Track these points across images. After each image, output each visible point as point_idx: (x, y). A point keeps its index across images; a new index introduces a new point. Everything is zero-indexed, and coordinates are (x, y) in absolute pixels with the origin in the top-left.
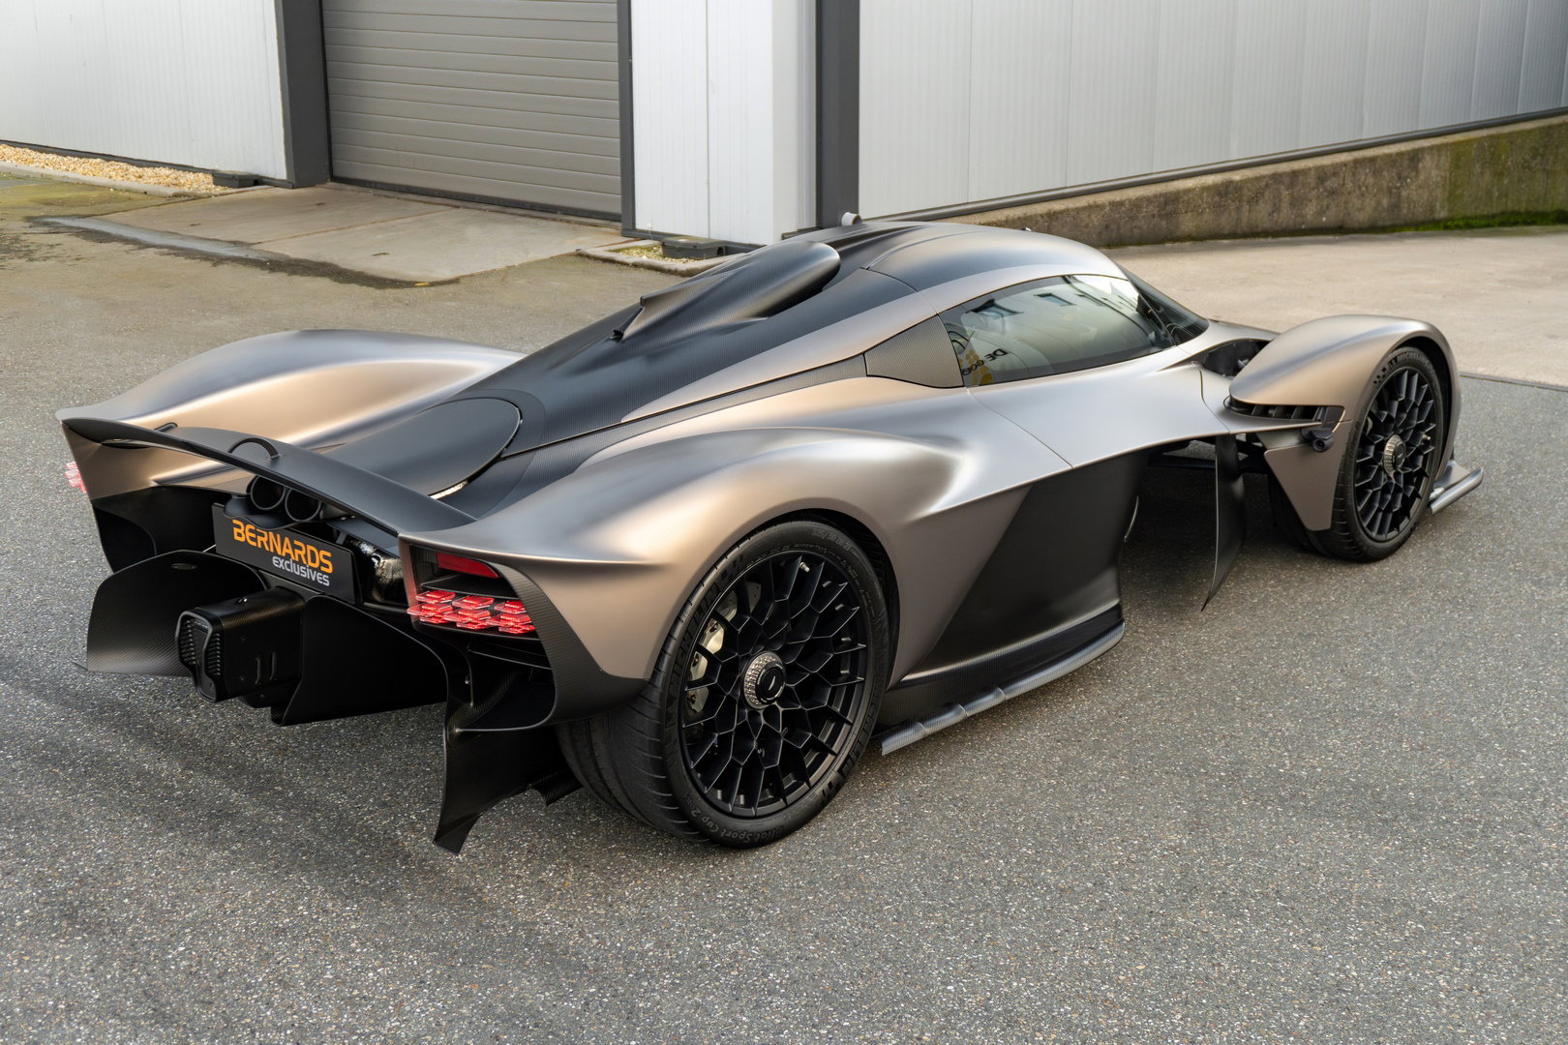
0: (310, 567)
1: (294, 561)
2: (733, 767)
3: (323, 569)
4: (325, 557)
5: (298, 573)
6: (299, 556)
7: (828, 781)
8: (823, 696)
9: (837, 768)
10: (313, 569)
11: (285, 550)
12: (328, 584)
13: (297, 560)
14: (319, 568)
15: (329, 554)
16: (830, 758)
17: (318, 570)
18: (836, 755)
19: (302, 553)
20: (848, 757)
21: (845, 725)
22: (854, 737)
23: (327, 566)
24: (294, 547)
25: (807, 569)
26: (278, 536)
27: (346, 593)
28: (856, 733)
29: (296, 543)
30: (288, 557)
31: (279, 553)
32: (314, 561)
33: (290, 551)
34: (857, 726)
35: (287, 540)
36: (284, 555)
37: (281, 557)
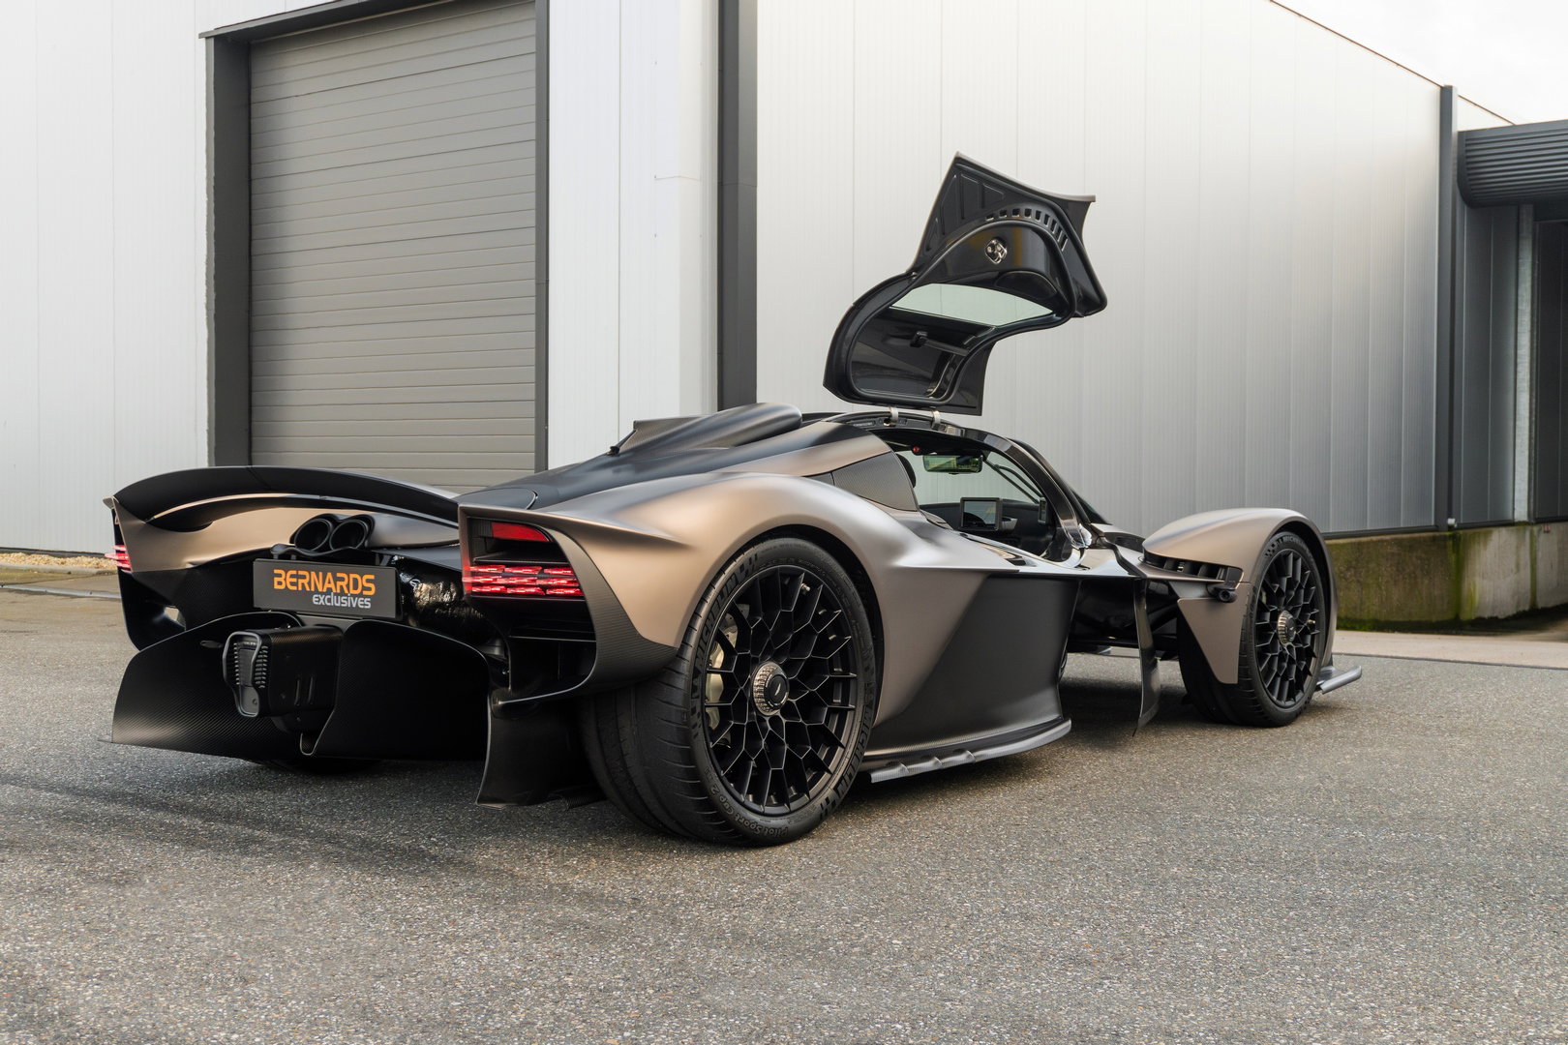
0: (352, 595)
1: (336, 594)
2: (745, 759)
3: (365, 593)
4: (368, 581)
5: (338, 605)
6: (341, 587)
7: (825, 796)
8: (820, 714)
9: (832, 787)
10: (354, 596)
11: (327, 585)
12: (369, 607)
13: (338, 591)
14: (362, 592)
15: (372, 577)
16: (826, 776)
17: (361, 595)
18: (832, 774)
19: (344, 584)
20: (842, 777)
21: (839, 748)
22: (847, 760)
23: (369, 589)
24: (336, 579)
25: (808, 589)
26: (321, 574)
27: (389, 612)
28: (849, 756)
29: (339, 575)
30: (329, 591)
31: (320, 590)
32: (355, 588)
33: (332, 586)
34: (850, 751)
35: (329, 575)
36: (325, 590)
37: (322, 593)
